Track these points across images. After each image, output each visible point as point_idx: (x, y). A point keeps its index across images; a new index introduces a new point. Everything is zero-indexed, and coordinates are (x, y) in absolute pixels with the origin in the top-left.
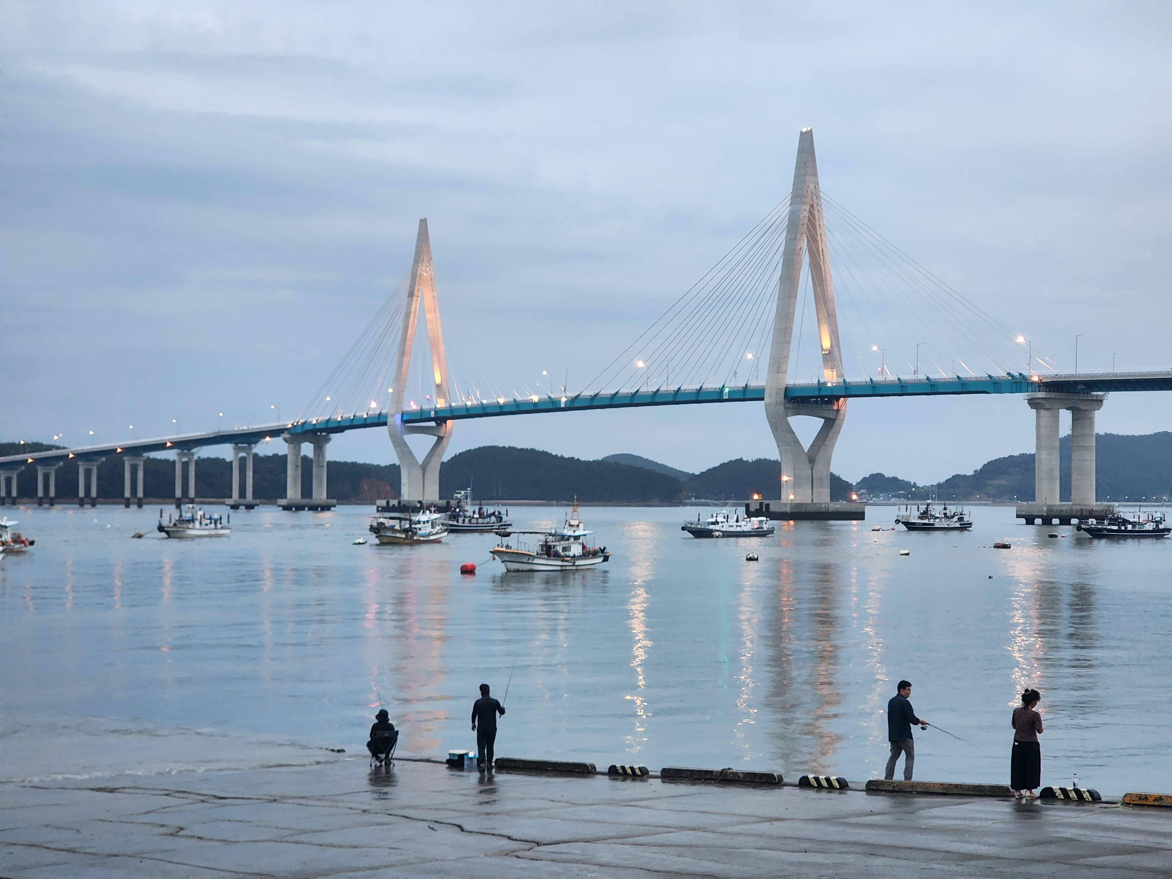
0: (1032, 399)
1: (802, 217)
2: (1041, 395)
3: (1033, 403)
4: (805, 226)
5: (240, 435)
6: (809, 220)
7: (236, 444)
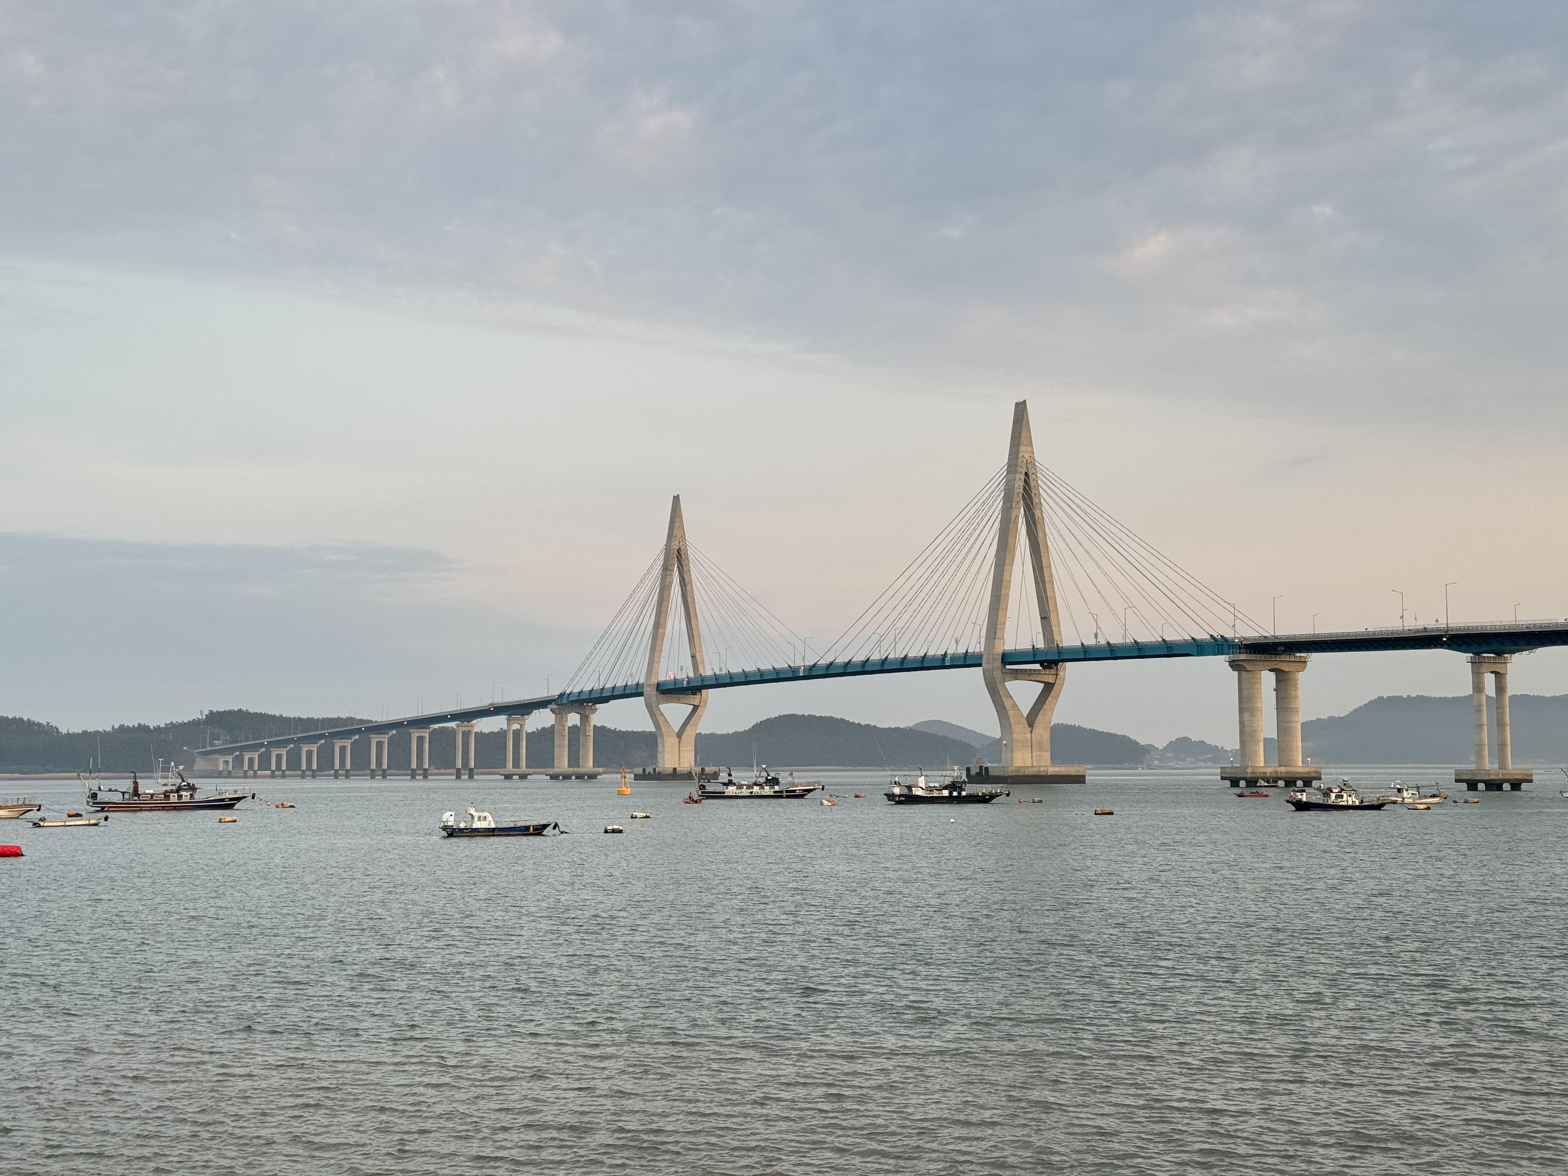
0: (1233, 661)
1: (1016, 486)
2: (1243, 657)
3: (1234, 665)
4: (1021, 495)
5: (513, 706)
6: (1024, 489)
7: (510, 715)
